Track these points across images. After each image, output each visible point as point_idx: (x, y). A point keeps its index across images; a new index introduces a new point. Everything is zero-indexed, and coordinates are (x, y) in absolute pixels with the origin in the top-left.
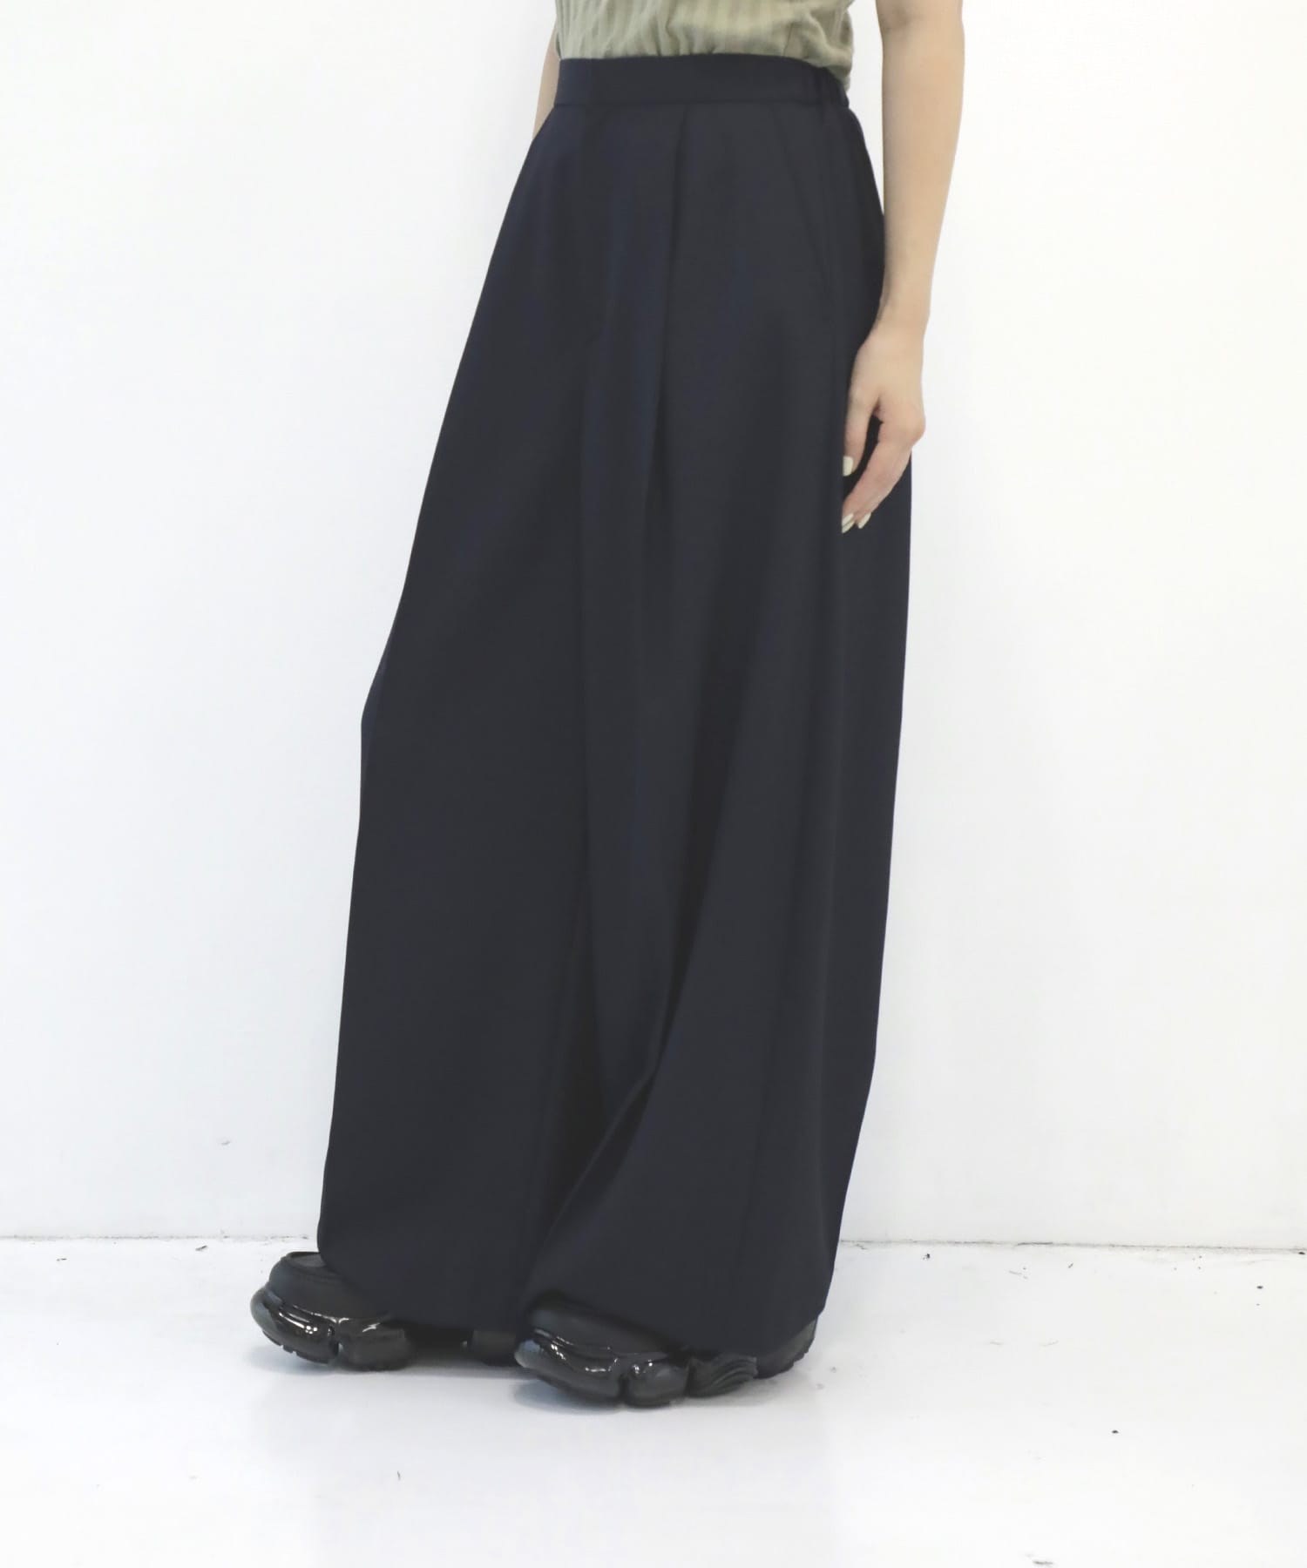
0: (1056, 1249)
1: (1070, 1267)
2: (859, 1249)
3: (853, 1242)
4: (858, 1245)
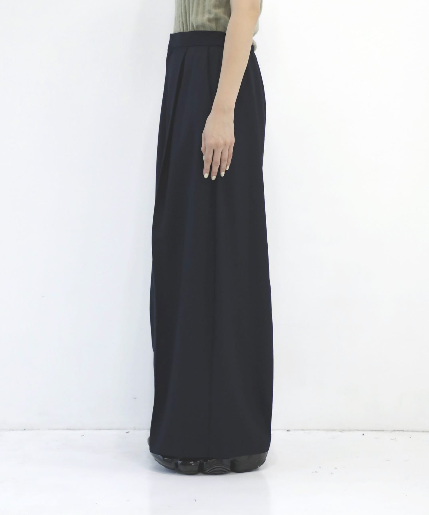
0: (405, 433)
4: (340, 431)
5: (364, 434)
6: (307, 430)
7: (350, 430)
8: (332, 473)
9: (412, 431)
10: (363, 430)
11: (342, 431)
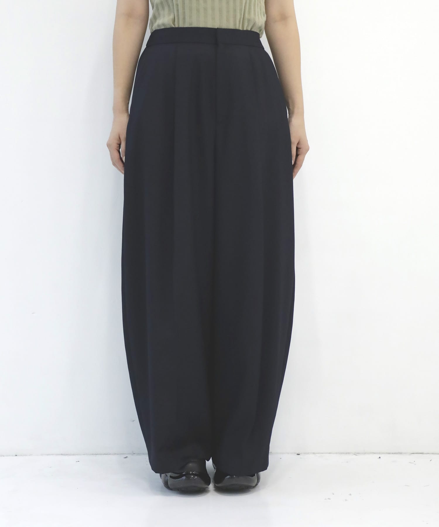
0: (424, 455)
1: (430, 461)
2: (355, 456)
3: (353, 453)
4: (354, 454)
5: (380, 457)
6: (318, 453)
7: (365, 453)
8: (346, 500)
9: (433, 454)
10: (379, 453)
11: (356, 454)
